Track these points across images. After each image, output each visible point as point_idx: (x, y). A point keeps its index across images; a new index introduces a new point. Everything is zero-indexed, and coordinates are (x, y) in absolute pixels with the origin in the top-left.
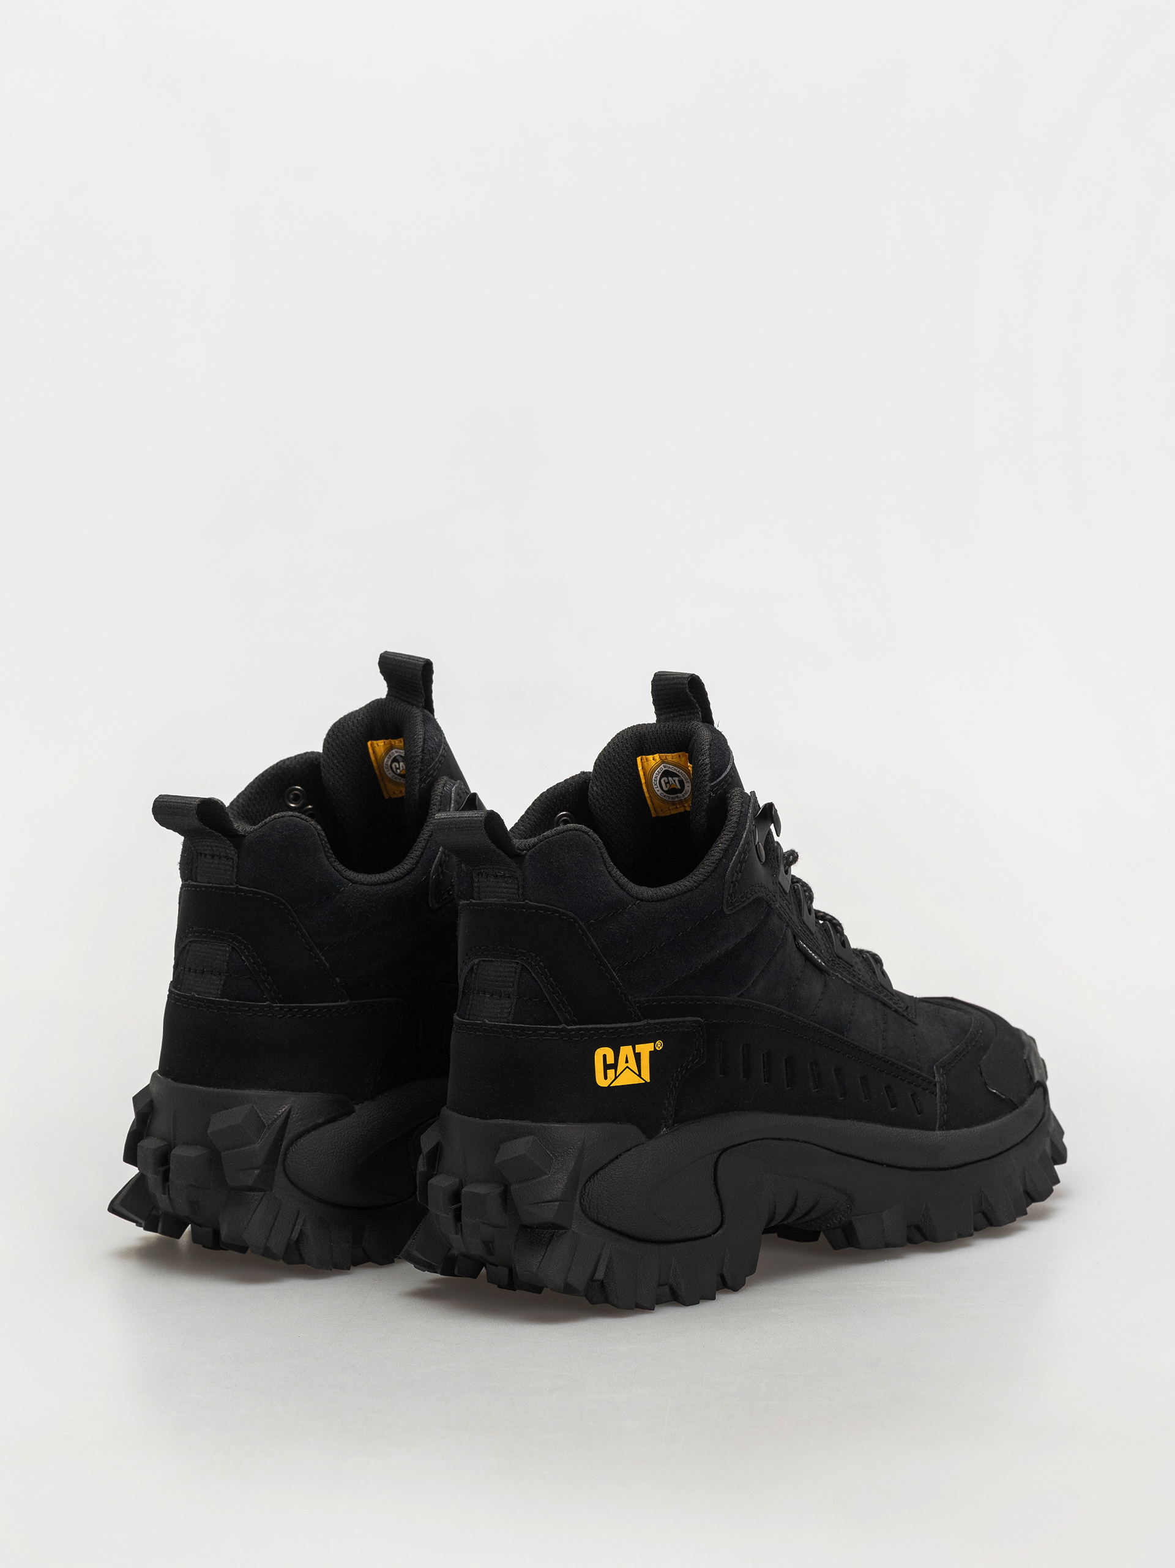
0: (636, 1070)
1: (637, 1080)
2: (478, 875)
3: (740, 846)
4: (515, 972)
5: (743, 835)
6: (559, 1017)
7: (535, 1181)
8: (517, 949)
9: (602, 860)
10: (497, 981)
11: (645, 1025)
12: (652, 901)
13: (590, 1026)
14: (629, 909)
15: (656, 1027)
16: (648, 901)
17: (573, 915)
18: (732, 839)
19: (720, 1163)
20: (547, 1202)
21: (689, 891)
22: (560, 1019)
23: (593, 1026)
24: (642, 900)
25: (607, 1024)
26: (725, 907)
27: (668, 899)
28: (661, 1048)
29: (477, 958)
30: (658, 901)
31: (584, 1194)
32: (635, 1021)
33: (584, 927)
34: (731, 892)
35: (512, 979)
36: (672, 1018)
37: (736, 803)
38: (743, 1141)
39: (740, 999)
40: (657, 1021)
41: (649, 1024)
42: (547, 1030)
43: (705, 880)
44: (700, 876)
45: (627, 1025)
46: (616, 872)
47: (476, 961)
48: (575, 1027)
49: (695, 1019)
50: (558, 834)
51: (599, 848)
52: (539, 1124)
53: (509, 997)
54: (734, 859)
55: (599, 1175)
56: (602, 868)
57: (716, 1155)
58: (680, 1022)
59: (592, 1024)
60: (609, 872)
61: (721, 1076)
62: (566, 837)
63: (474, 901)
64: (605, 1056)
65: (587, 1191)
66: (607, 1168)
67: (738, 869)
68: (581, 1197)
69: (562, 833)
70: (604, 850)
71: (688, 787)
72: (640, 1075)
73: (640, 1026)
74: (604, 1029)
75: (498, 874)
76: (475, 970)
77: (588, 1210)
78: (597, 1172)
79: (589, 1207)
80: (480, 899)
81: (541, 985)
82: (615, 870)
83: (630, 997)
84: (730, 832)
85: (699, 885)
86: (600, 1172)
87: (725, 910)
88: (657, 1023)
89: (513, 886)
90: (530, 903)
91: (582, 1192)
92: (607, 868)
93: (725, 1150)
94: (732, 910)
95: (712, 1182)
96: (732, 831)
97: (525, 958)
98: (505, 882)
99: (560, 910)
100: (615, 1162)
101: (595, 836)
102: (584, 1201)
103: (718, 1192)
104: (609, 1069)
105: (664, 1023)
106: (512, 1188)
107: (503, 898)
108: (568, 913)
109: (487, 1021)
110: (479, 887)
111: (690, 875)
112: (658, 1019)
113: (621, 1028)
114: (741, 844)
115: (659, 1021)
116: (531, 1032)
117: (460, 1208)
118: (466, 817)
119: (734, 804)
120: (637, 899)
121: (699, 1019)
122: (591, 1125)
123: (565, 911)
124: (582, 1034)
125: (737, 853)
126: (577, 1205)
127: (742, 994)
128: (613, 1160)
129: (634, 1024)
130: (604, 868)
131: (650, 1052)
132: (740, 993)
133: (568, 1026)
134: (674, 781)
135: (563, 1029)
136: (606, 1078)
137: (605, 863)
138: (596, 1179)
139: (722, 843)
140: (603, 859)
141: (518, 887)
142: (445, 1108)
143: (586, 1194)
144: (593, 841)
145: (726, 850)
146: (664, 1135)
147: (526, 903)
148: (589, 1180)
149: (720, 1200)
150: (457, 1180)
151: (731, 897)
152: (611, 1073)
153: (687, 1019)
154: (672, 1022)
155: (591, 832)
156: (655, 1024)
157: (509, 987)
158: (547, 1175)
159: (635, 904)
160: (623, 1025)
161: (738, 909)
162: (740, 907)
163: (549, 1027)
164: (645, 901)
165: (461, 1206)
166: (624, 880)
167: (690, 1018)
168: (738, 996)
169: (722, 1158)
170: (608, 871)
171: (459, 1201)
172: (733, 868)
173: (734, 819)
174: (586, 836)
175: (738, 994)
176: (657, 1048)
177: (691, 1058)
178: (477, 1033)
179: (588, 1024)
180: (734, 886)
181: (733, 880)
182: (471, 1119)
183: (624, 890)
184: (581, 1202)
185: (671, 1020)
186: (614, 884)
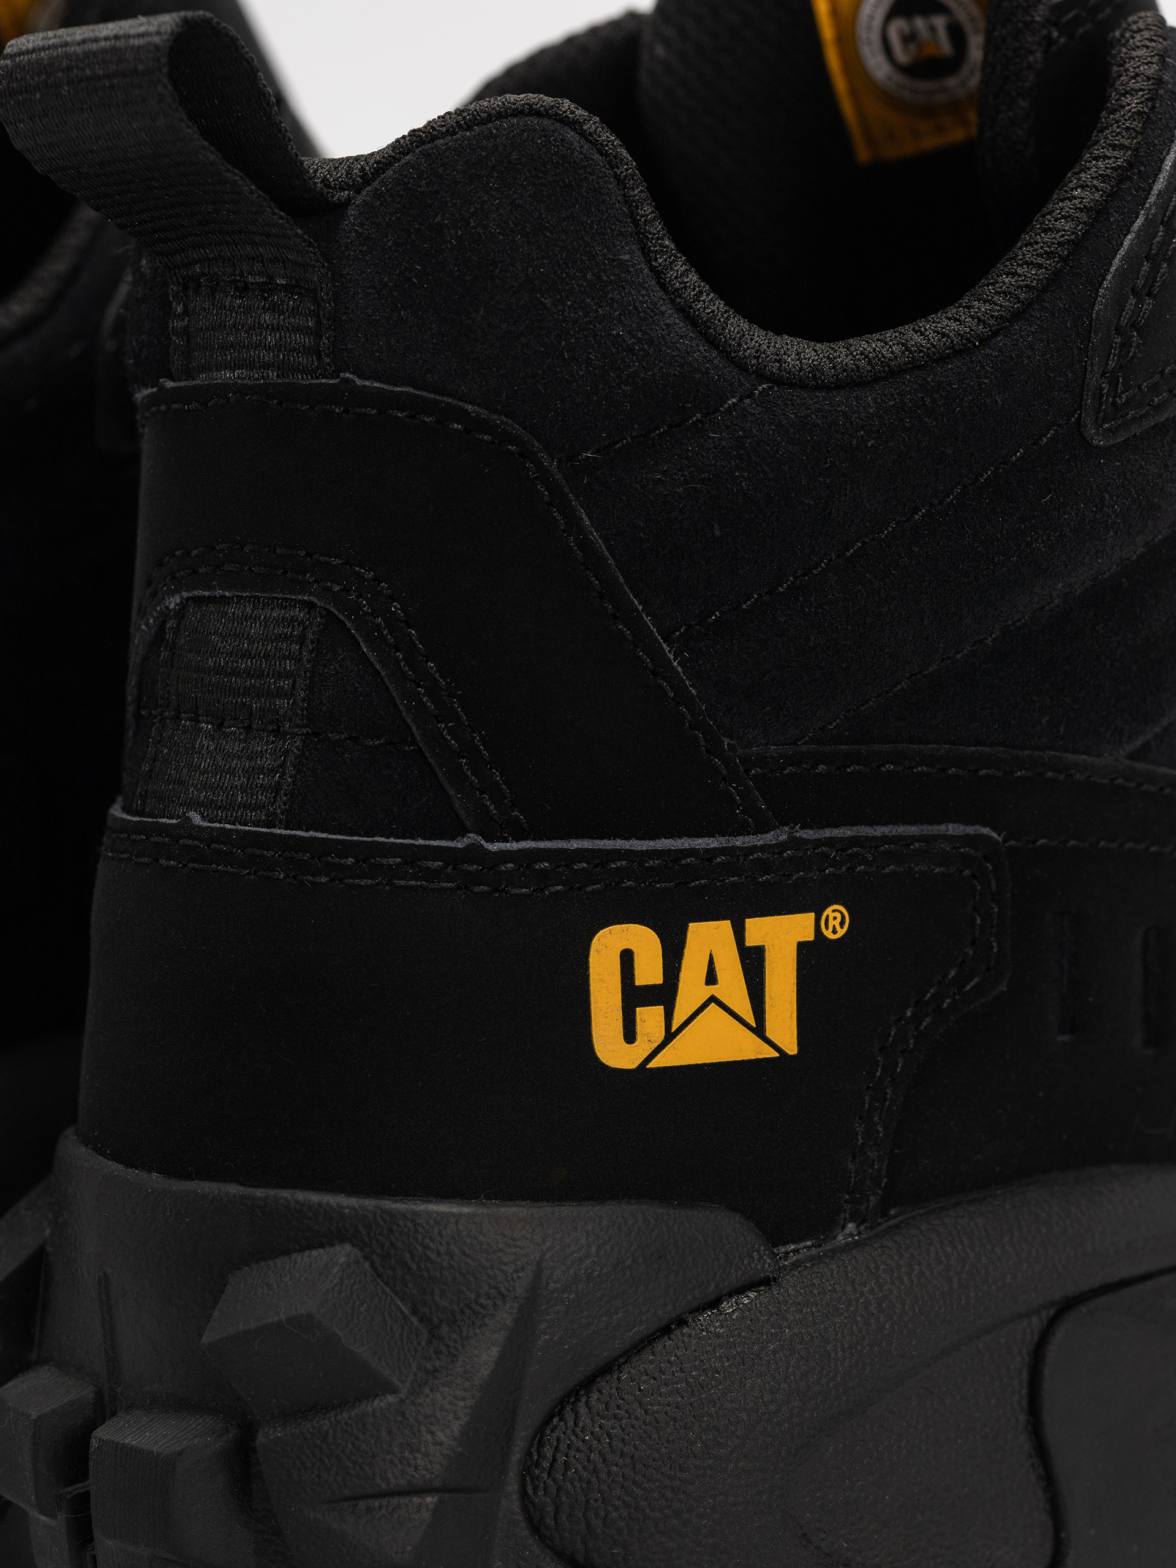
0: (745, 1009)
1: (750, 1048)
2: (186, 288)
3: (1152, 199)
4: (302, 640)
5: (1162, 161)
6: (457, 805)
7: (345, 1415)
8: (309, 555)
9: (631, 228)
10: (236, 673)
11: (782, 847)
12: (818, 388)
13: (575, 844)
14: (729, 411)
15: (825, 856)
16: (803, 386)
17: (517, 430)
18: (1123, 174)
19: (1053, 1350)
20: (391, 1494)
21: (957, 353)
22: (463, 815)
23: (586, 844)
24: (776, 381)
25: (639, 838)
26: (1088, 421)
27: (876, 379)
28: (841, 932)
29: (177, 591)
30: (839, 386)
31: (537, 1464)
32: (744, 831)
33: (559, 476)
34: (1112, 364)
35: (289, 665)
36: (885, 824)
37: (1139, 53)
38: (1134, 1271)
39: (1140, 766)
40: (827, 833)
41: (795, 843)
42: (413, 856)
43: (1016, 316)
44: (999, 300)
45: (713, 843)
46: (685, 273)
47: (173, 602)
48: (514, 846)
49: (970, 830)
50: (469, 128)
51: (621, 182)
52: (370, 1203)
53: (277, 732)
54: (1126, 243)
55: (595, 1396)
56: (629, 254)
57: (1037, 1323)
58: (913, 839)
59: (579, 837)
60: (657, 273)
61: (1064, 1038)
62: (495, 137)
63: (170, 384)
64: (627, 958)
65: (548, 1452)
66: (626, 1368)
67: (1140, 283)
68: (528, 1469)
69: (483, 122)
70: (638, 192)
71: (976, 52)
72: (759, 1031)
73: (763, 848)
74: (628, 854)
75: (250, 279)
76: (169, 636)
77: (549, 1521)
78: (588, 1383)
79: (557, 1512)
80: (190, 376)
81: (391, 687)
82: (680, 267)
83: (726, 741)
84: (1114, 147)
85: (995, 334)
86: (602, 1384)
87: (1091, 430)
88: (830, 842)
89: (296, 321)
90: (358, 382)
91: (529, 1454)
92: (648, 261)
93: (1069, 1305)
94: (1113, 431)
95: (1022, 1418)
96: (1122, 147)
97: (336, 588)
98: (274, 308)
99: (470, 407)
100: (658, 1347)
101: (606, 136)
102: (535, 1489)
103: (1041, 1451)
104: (640, 1006)
105: (856, 841)
106: (261, 1439)
107: (266, 366)
108: (498, 419)
109: (196, 819)
110: (186, 332)
111: (964, 301)
112: (836, 826)
113: (692, 852)
114: (1155, 191)
115: (837, 832)
116: (351, 861)
117: (84, 1499)
118: (106, 39)
119: (1134, 54)
120: (761, 375)
121: (986, 831)
122: (567, 1210)
123: (484, 413)
124: (543, 871)
125: (1139, 221)
126: (512, 1504)
127: (1146, 746)
128: (649, 1341)
129: (739, 841)
130: (639, 257)
131: (802, 946)
132: (1139, 742)
133: (490, 840)
134: (933, 29)
135: (473, 853)
136: (630, 1036)
137: (641, 239)
138: (583, 1410)
139: (1083, 187)
140: (635, 223)
141: (319, 323)
142: (70, 1134)
143: (546, 1464)
144: (596, 156)
145: (1098, 212)
146: (846, 1248)
147: (346, 381)
148: (557, 1410)
149: (1049, 1479)
150: (88, 1392)
151: (1114, 383)
152: (650, 1018)
153: (943, 829)
154: (885, 839)
155: (593, 124)
156: (818, 843)
157: (280, 693)
158: (394, 1391)
159: (750, 396)
160: (700, 843)
161: (1136, 430)
162: (1146, 425)
163: (421, 842)
164: (791, 385)
165: (87, 1494)
166: (712, 305)
167: (953, 829)
168: (1133, 756)
169: (1060, 1334)
170: (652, 269)
171: (83, 1475)
172: (1121, 273)
173: (1133, 103)
174: (571, 135)
175: (1130, 747)
176: (829, 934)
177: (953, 973)
178: (163, 862)
179: (567, 837)
180: (1126, 345)
181: (1124, 321)
182: (133, 1174)
183: (713, 342)
184: (524, 1494)
185: (879, 831)
186: (675, 319)
